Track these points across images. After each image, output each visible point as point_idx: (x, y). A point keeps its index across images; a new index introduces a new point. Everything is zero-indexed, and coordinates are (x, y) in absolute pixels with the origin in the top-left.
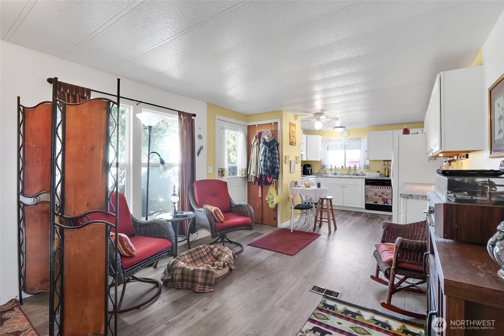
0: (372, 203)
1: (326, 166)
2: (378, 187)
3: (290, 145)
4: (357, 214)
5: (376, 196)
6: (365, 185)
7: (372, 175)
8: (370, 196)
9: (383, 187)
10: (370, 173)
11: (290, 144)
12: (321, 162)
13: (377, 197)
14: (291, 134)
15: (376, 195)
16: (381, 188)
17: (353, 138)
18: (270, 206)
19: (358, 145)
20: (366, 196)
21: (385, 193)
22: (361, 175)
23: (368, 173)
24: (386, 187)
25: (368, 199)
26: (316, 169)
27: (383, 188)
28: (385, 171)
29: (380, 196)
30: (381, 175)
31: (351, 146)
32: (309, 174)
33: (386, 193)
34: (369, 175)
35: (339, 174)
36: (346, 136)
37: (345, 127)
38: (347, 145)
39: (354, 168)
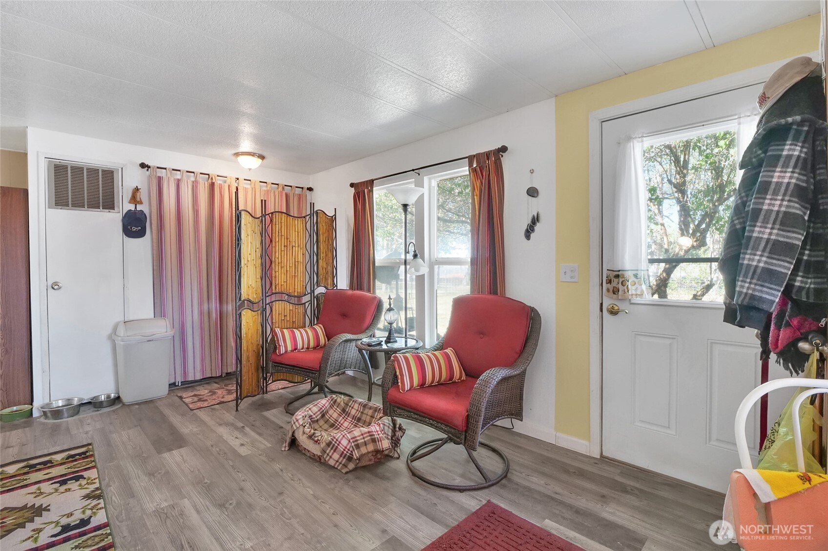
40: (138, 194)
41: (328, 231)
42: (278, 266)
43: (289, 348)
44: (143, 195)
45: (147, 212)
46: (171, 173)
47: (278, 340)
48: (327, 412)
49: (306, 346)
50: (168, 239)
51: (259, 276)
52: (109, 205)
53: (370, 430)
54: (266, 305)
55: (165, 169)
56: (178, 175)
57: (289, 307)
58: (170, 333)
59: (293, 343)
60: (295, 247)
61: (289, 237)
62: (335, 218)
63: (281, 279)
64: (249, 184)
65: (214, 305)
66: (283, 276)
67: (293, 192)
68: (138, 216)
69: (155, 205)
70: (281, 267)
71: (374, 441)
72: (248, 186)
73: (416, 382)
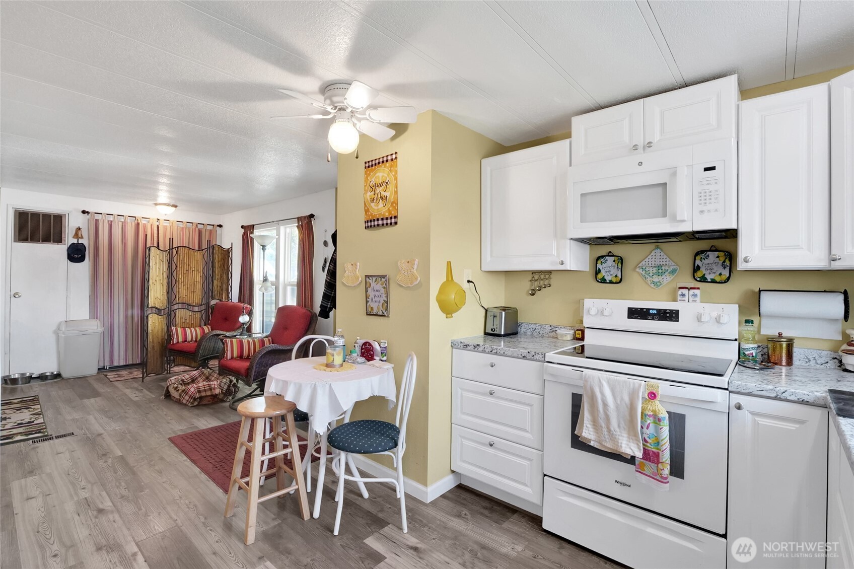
11: (366, 227)
40: (80, 232)
41: (224, 260)
42: (181, 284)
43: (180, 340)
44: (84, 232)
45: (86, 244)
46: (105, 216)
47: (173, 335)
48: (197, 379)
49: (194, 339)
50: (101, 263)
51: (165, 291)
52: (58, 239)
53: (209, 383)
54: (171, 311)
55: (101, 214)
56: (111, 218)
57: (189, 313)
58: (100, 330)
59: (184, 336)
60: (195, 271)
61: (190, 264)
62: (232, 249)
63: (183, 293)
64: (168, 223)
65: (137, 312)
66: (184, 291)
67: (205, 228)
68: (79, 247)
69: (93, 240)
70: (184, 285)
71: (211, 389)
72: (168, 225)
73: (235, 355)
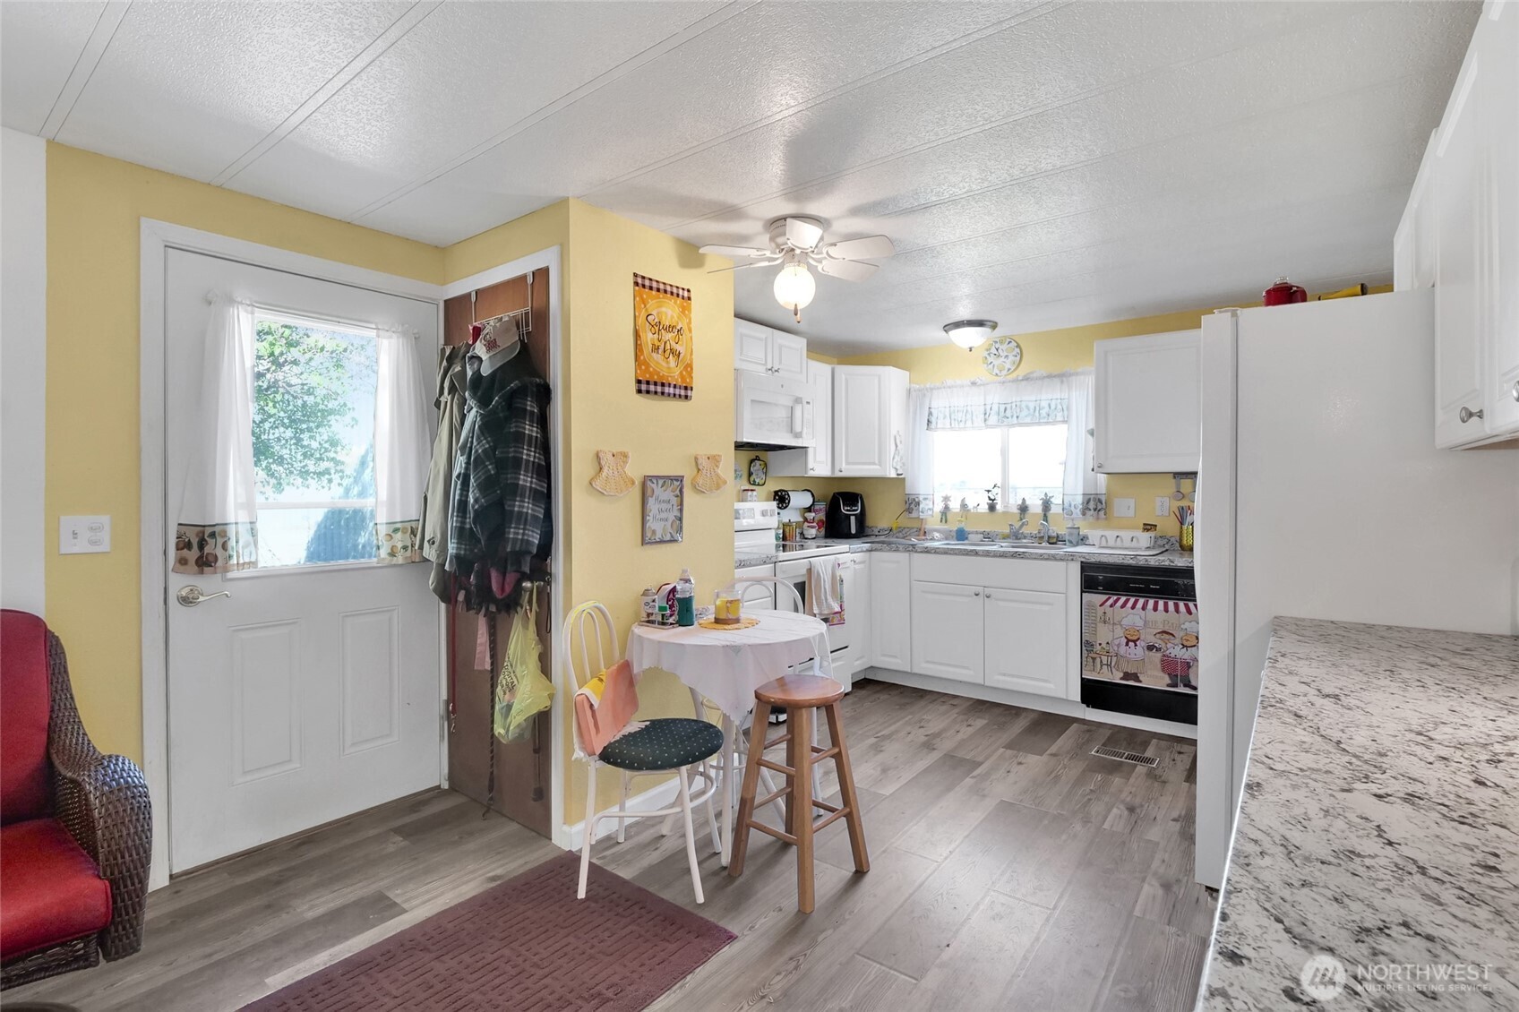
0: (1116, 678)
1: (921, 498)
2: (1141, 601)
3: (638, 397)
4: (1048, 724)
5: (1131, 644)
6: (1082, 592)
7: (1119, 543)
8: (1104, 645)
9: (1166, 605)
10: (1106, 533)
11: (639, 391)
12: (899, 481)
13: (1138, 652)
14: (649, 337)
15: (1135, 641)
16: (1155, 609)
17: (1035, 375)
18: (499, 730)
19: (1059, 407)
20: (1087, 646)
21: (1179, 634)
22: (1071, 542)
23: (1100, 533)
24: (1181, 604)
25: (1094, 659)
26: (882, 515)
27: (1166, 610)
28: (1182, 524)
29: (1150, 648)
30: (1160, 542)
31: (1025, 412)
32: (846, 535)
33: (1182, 634)
34: (1104, 544)
35: (977, 533)
36: (1008, 366)
37: (994, 326)
38: (1008, 406)
39: (1039, 510)
